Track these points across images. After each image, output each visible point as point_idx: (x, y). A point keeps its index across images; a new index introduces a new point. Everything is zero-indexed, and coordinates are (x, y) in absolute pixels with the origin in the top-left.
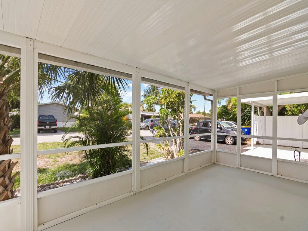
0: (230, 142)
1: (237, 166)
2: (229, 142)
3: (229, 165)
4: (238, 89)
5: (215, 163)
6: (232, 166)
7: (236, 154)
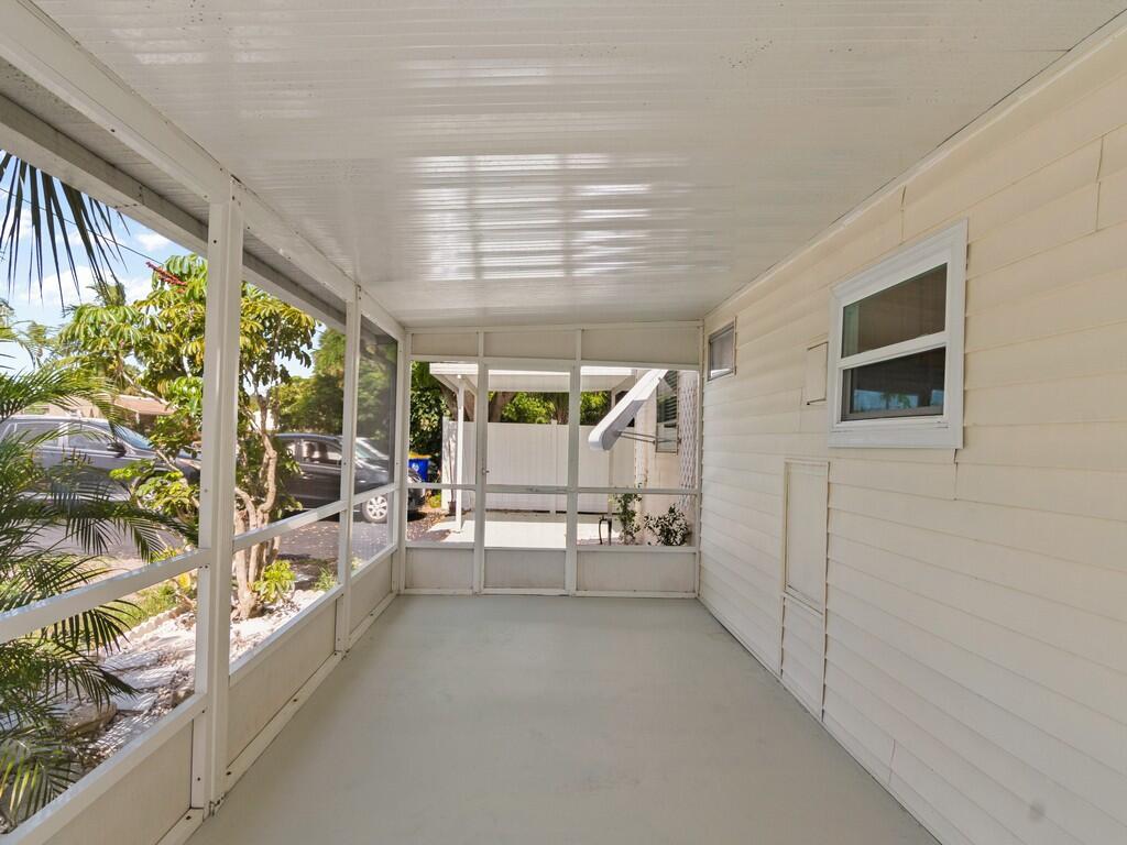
0: (381, 514)
1: (476, 589)
2: (375, 515)
3: (451, 592)
4: (481, 336)
5: (403, 591)
6: (459, 592)
7: (473, 550)
